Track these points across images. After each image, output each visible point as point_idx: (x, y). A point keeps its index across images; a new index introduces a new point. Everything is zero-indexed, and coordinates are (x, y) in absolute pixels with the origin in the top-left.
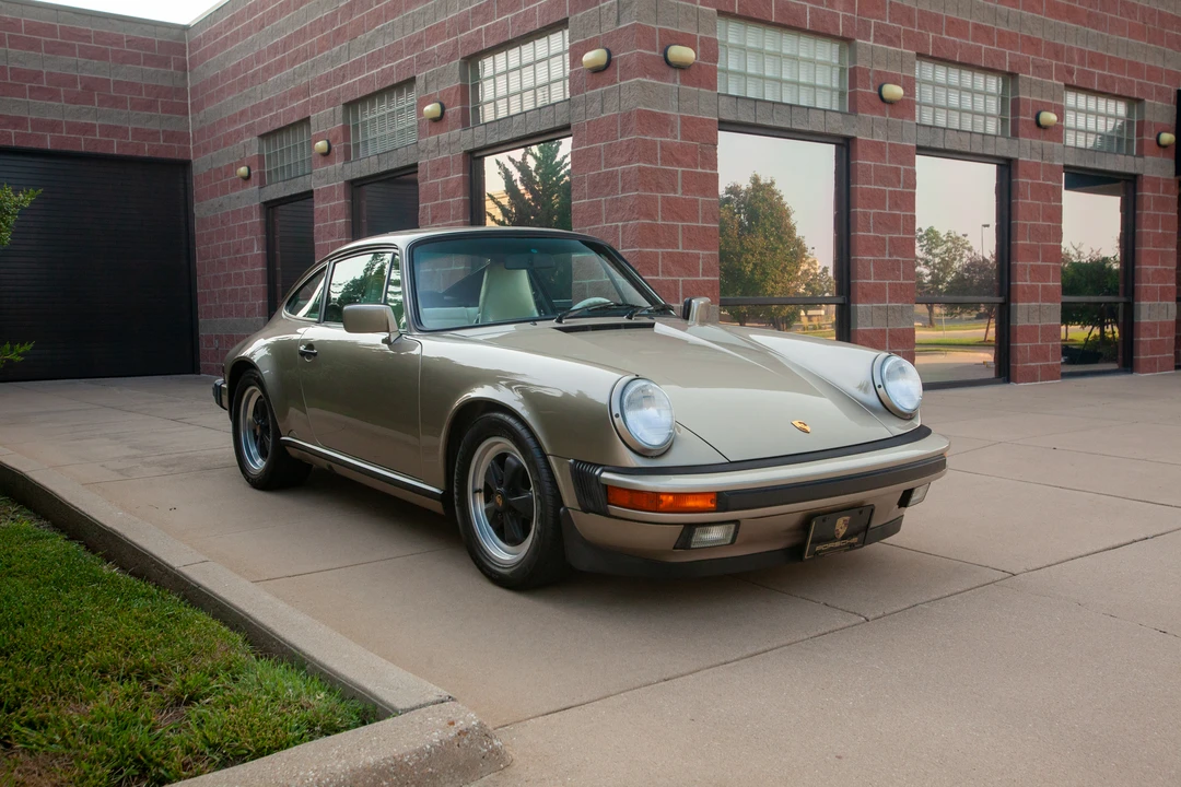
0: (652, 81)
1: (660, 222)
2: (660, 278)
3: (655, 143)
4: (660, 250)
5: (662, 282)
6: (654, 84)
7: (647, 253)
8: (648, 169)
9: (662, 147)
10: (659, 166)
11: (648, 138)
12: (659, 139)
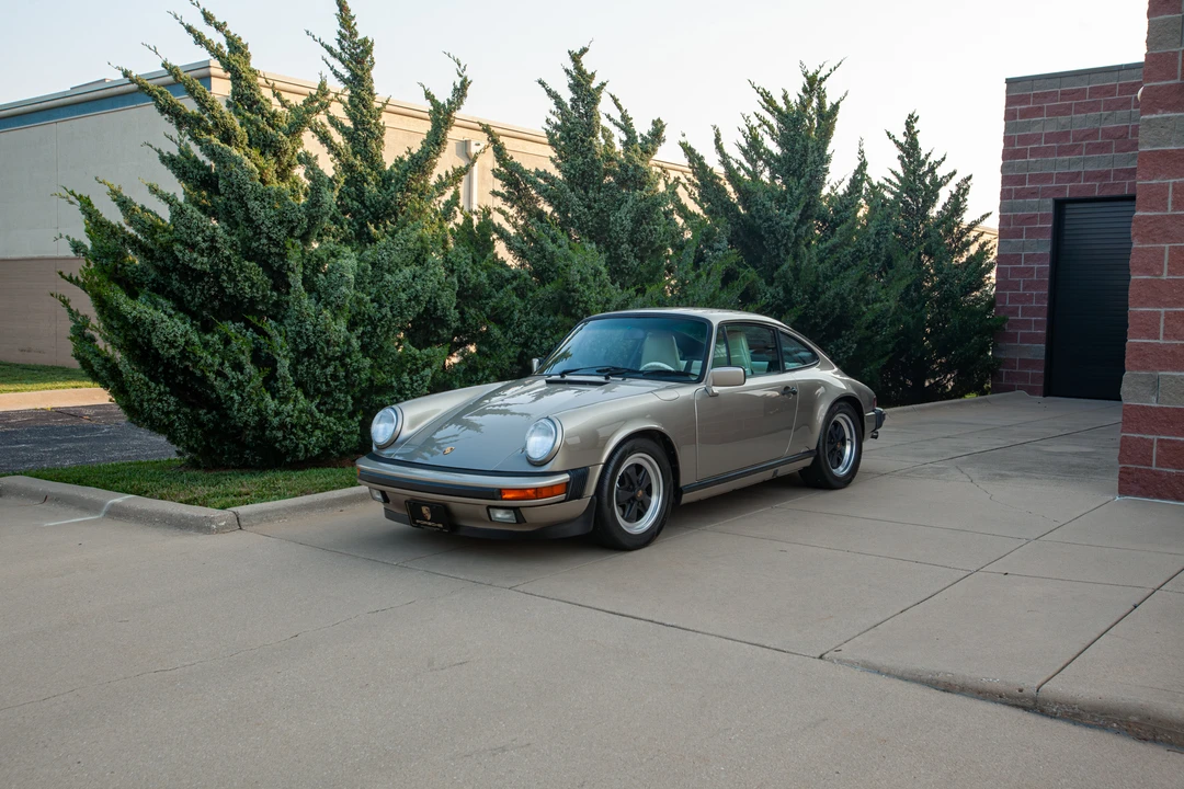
0: (1165, 115)
1: (1165, 276)
2: (1161, 341)
3: (1166, 187)
4: (1163, 310)
5: (1161, 346)
6: (1168, 118)
7: (1142, 313)
8: (1150, 217)
9: (1174, 189)
10: (1169, 212)
11: (1154, 182)
12: (1172, 181)
